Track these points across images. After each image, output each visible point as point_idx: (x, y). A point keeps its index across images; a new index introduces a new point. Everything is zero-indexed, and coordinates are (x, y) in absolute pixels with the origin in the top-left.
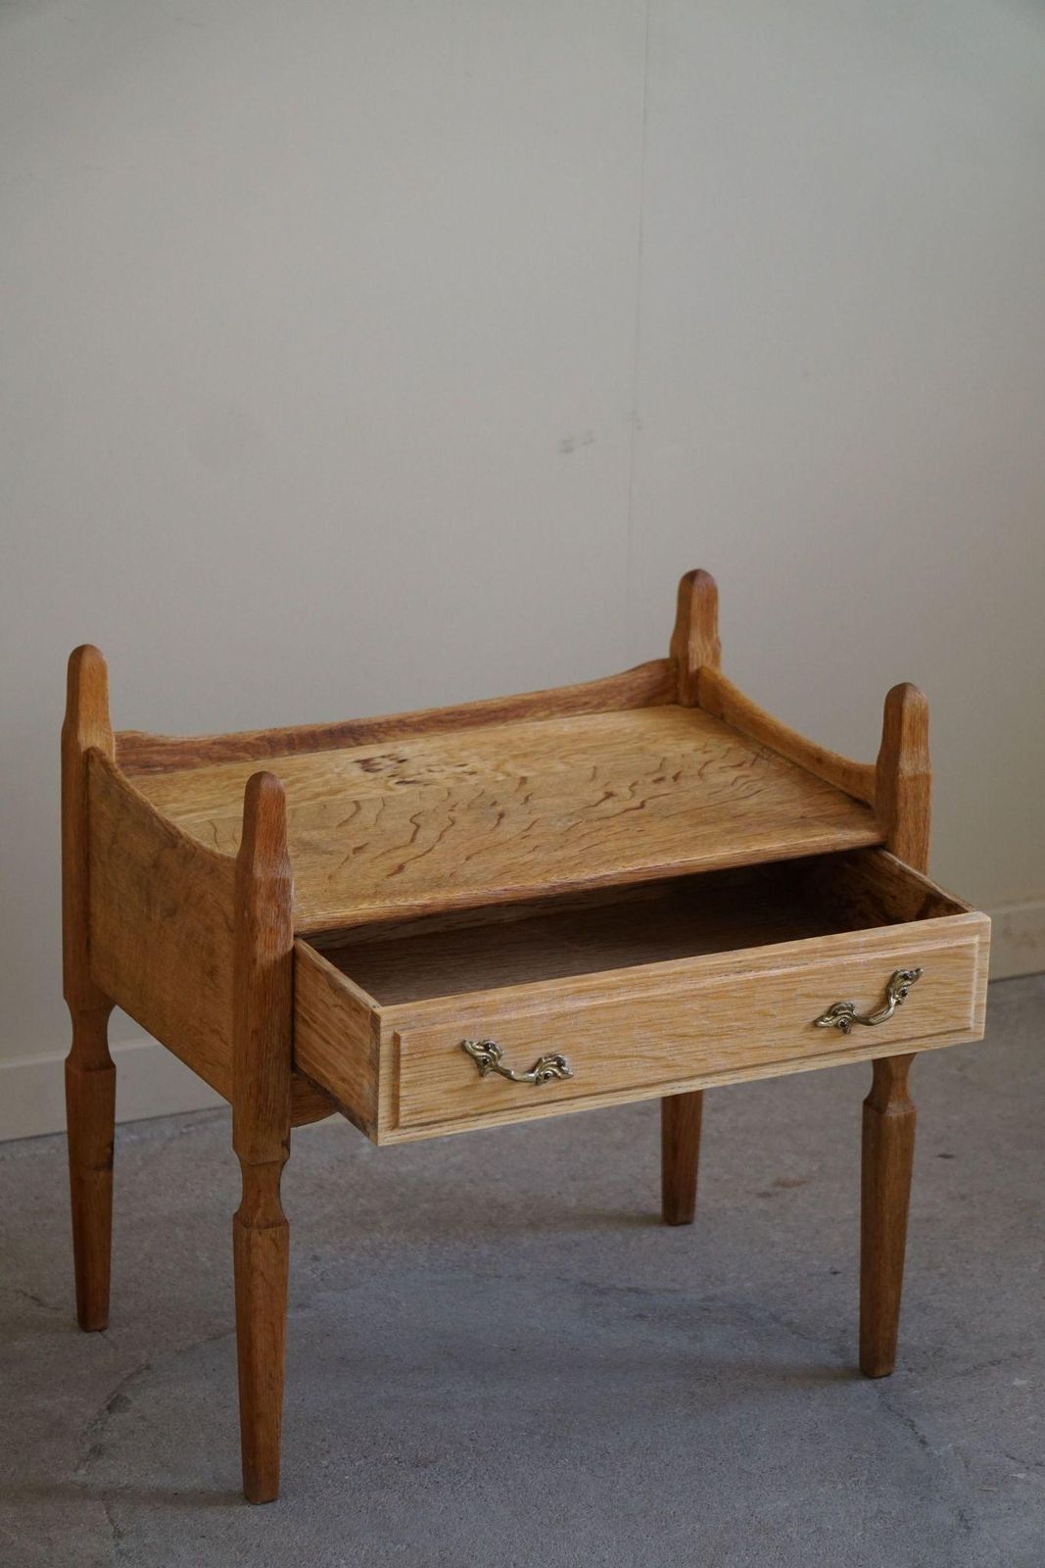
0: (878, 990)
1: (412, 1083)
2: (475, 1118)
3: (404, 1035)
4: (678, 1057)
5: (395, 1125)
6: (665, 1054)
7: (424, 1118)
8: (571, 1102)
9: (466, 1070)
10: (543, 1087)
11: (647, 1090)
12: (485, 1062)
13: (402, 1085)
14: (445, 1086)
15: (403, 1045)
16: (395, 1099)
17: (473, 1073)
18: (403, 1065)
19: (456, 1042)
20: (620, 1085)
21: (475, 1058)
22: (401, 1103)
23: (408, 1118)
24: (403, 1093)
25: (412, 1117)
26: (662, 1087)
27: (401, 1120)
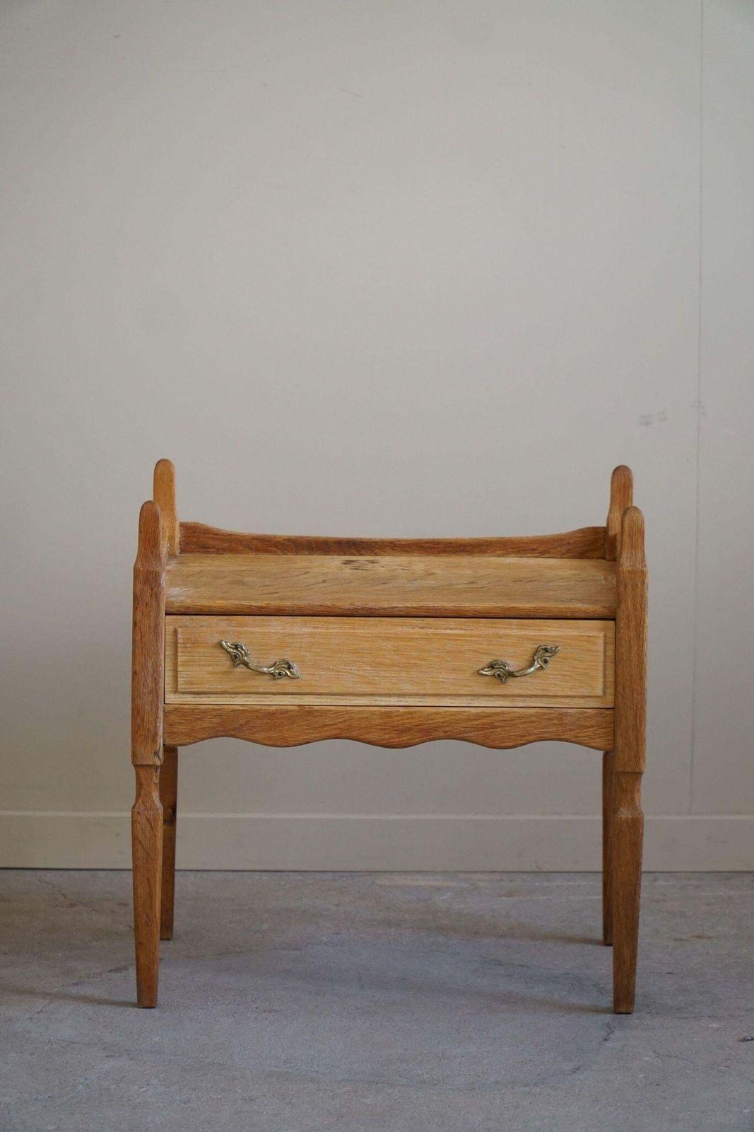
0: (527, 657)
1: (186, 663)
2: (233, 696)
3: (180, 630)
4: (377, 678)
5: (176, 691)
6: (367, 675)
7: (196, 688)
8: (301, 696)
9: (225, 662)
10: (279, 682)
11: (358, 698)
12: (235, 656)
13: (179, 663)
14: (210, 669)
15: (179, 636)
16: (175, 671)
17: (229, 663)
18: (179, 650)
19: (216, 640)
20: (335, 690)
21: (229, 653)
22: (179, 676)
23: (183, 686)
24: (180, 669)
25: (187, 686)
26: (368, 698)
27: (179, 687)
